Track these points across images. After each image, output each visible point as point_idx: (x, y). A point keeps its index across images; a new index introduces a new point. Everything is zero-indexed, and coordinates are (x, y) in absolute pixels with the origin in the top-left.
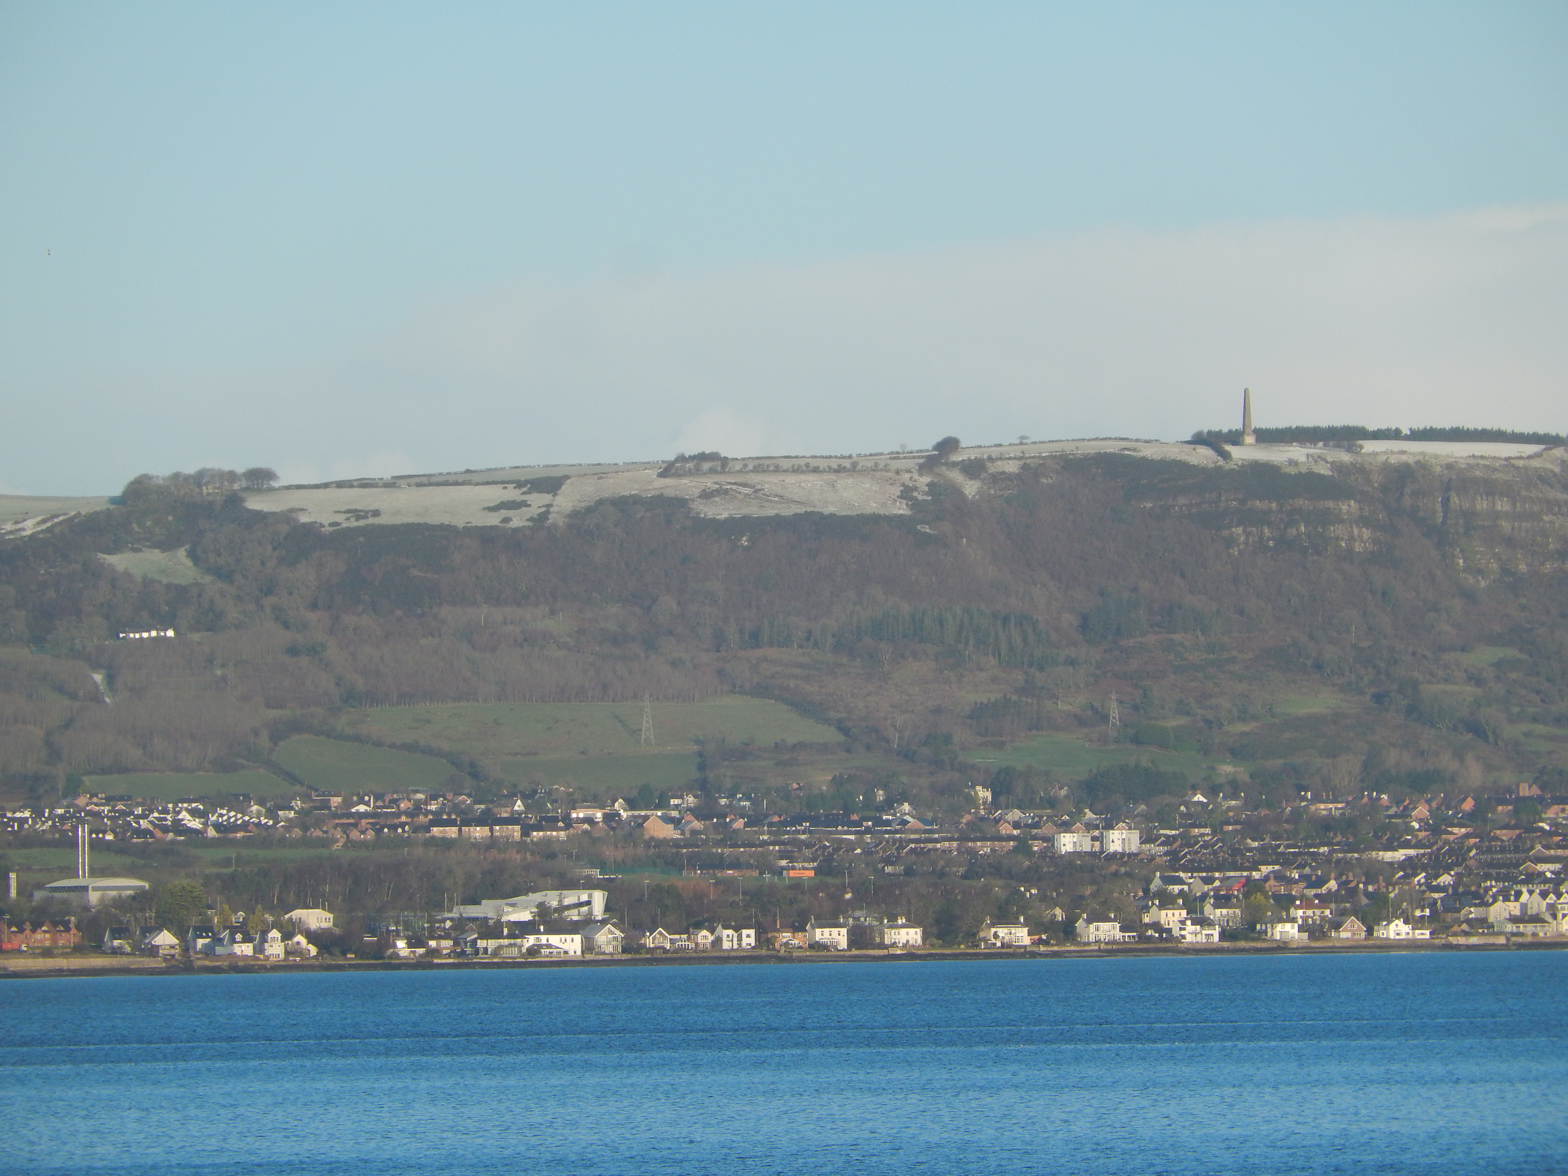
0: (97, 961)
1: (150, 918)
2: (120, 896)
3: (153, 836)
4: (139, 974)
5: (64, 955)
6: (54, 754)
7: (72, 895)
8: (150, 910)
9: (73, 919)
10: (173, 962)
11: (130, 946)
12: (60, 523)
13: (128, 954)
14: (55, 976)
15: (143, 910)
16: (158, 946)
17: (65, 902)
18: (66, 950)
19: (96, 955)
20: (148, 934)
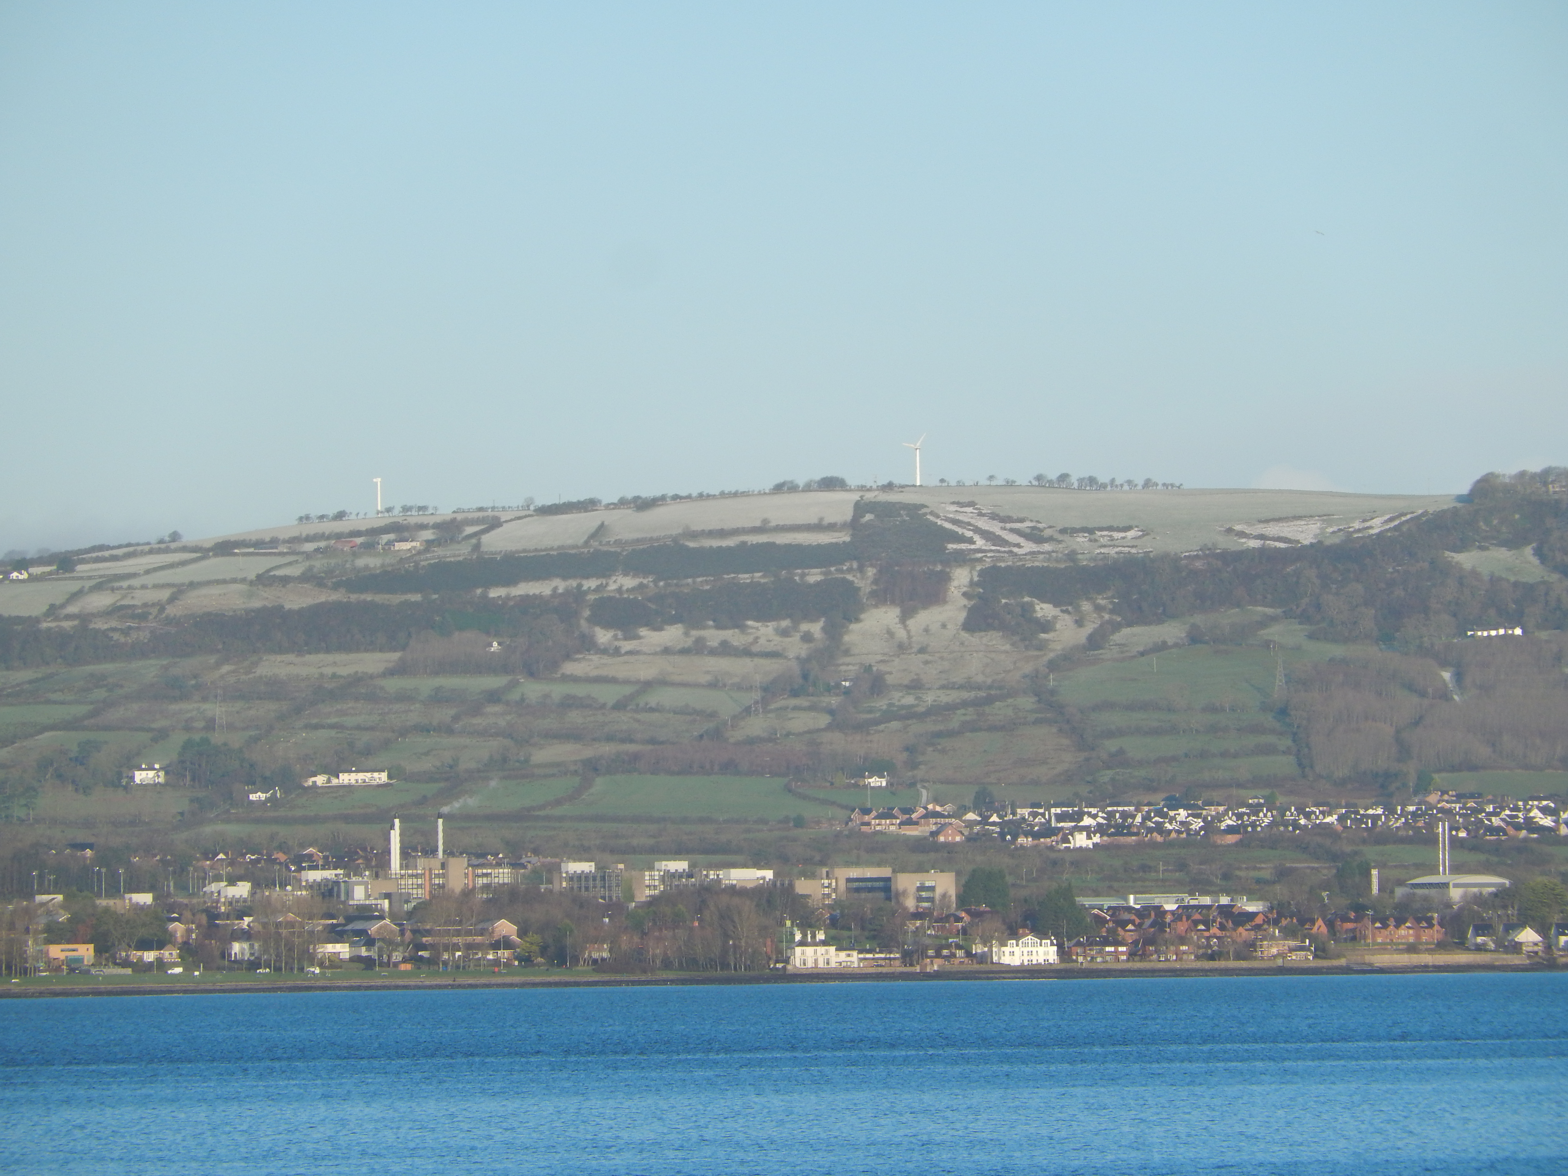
0: (1462, 958)
1: (1512, 915)
2: (1481, 894)
3: (1505, 834)
4: (1504, 971)
5: (1429, 951)
6: (1404, 751)
7: (1433, 892)
8: (1513, 907)
9: (1436, 915)
10: (1537, 959)
11: (1493, 943)
12: (1407, 521)
13: (1491, 951)
14: (1422, 972)
15: (1505, 907)
16: (1521, 944)
17: (1426, 898)
18: (1429, 946)
19: (1459, 951)
20: (1511, 931)
